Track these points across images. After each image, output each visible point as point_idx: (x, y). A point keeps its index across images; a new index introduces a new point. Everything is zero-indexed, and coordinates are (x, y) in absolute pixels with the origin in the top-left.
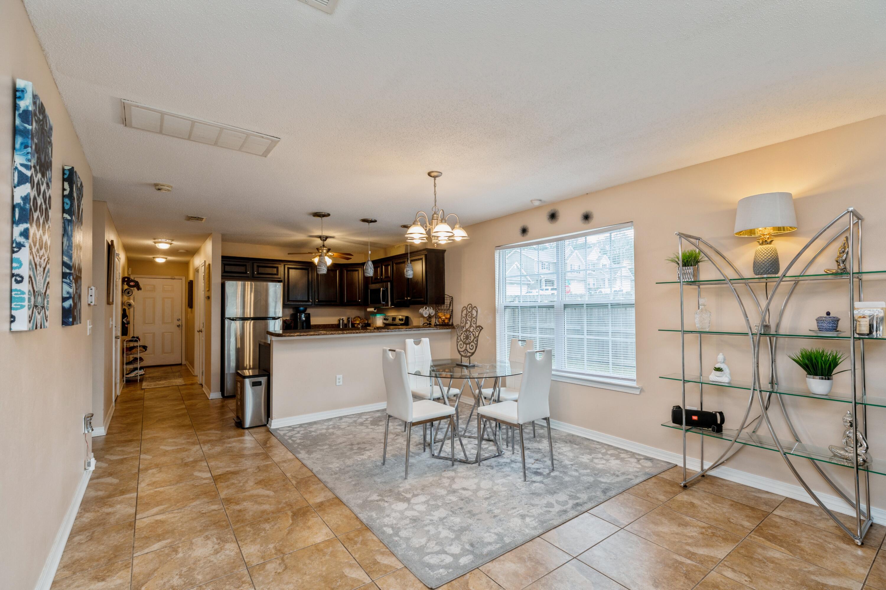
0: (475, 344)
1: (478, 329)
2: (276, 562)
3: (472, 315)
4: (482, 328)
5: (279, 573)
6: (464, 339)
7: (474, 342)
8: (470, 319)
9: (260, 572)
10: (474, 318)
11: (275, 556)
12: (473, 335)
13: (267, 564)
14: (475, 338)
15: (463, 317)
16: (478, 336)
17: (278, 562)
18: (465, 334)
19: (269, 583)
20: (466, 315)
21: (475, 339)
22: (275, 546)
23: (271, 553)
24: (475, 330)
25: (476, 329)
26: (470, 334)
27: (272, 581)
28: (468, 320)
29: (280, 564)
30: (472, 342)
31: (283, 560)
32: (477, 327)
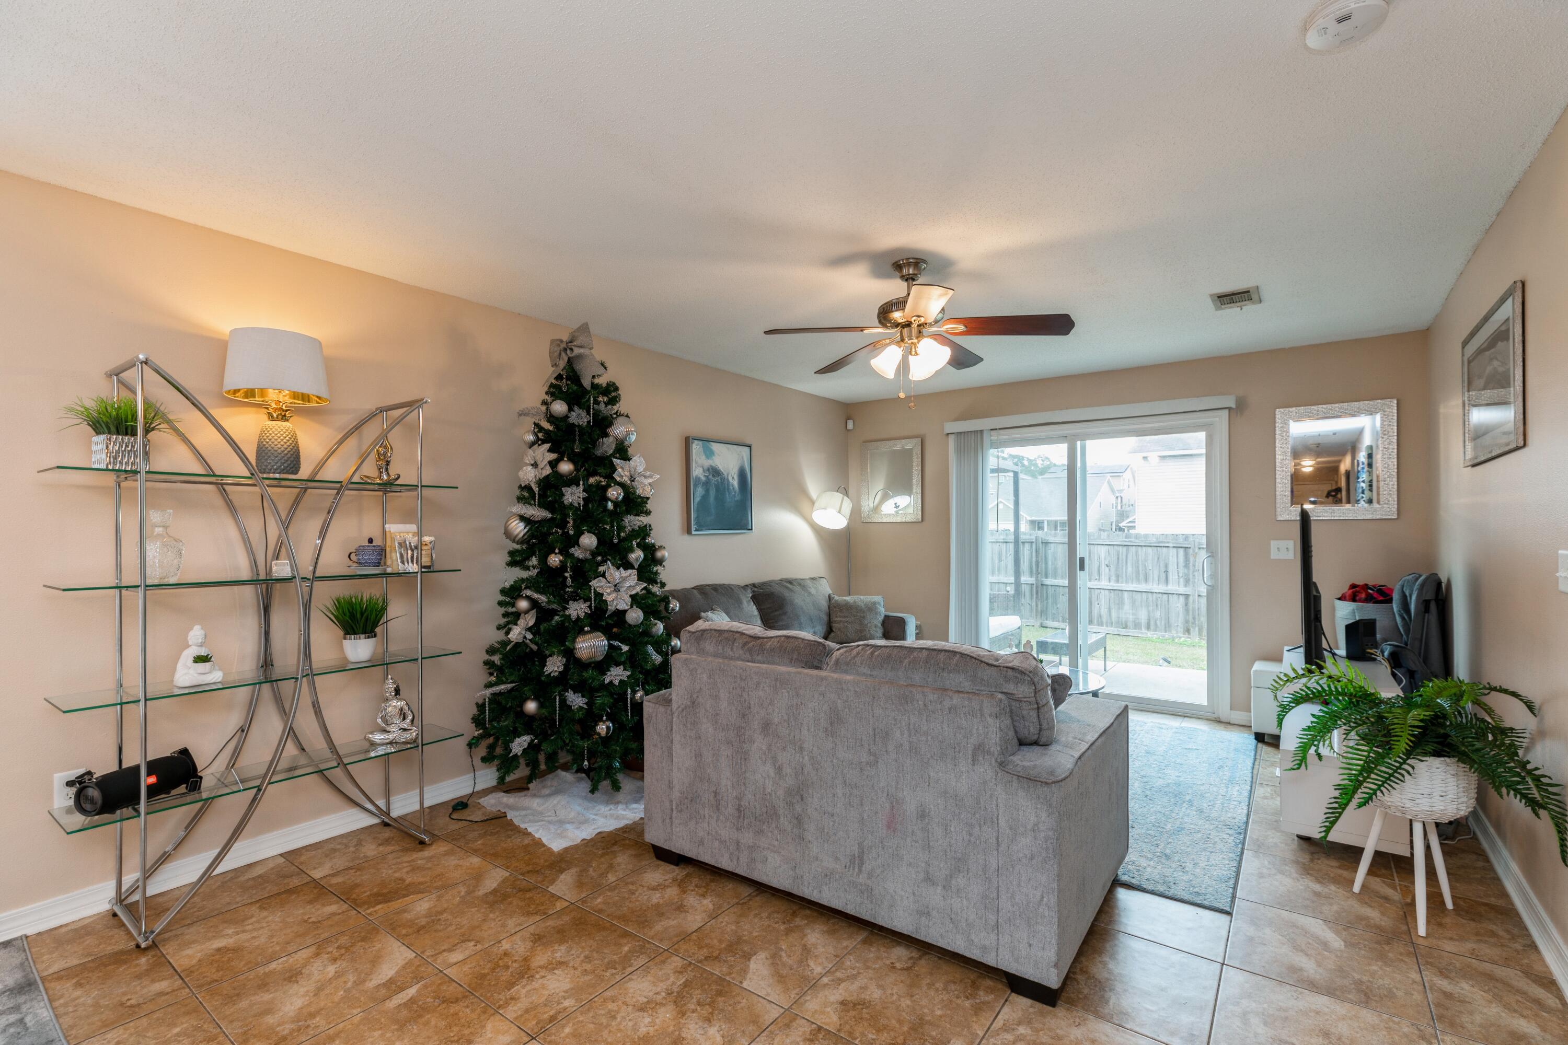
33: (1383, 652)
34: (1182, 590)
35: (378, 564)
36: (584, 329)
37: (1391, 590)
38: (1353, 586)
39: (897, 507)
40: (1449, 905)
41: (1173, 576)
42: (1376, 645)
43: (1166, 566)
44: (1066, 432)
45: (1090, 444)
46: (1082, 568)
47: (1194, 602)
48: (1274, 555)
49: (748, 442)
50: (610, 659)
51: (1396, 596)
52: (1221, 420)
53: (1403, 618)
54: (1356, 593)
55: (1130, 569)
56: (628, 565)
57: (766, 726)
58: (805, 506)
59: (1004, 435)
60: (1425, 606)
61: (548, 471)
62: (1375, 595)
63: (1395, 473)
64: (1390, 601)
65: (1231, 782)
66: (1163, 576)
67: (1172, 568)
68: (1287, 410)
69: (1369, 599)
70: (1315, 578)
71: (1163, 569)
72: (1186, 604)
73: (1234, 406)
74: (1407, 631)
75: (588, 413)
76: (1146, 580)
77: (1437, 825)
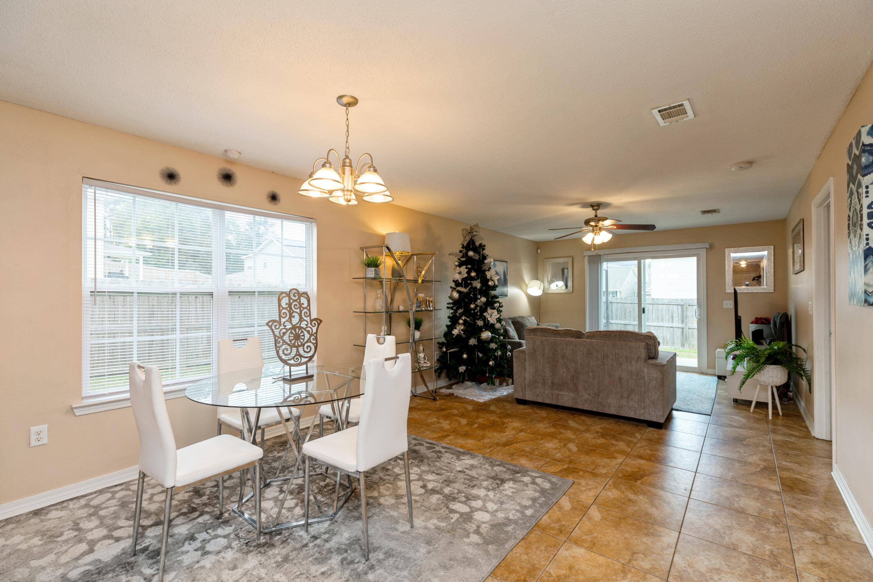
0: (313, 344)
1: (315, 323)
2: (637, 564)
3: (301, 304)
4: (321, 321)
5: (643, 554)
6: (290, 341)
7: (311, 342)
8: (298, 311)
9: (658, 567)
10: (304, 308)
11: (633, 570)
12: (308, 332)
13: (647, 569)
14: (311, 335)
15: (283, 308)
16: (316, 333)
17: (636, 563)
18: (292, 333)
19: (659, 554)
20: (290, 305)
21: (312, 337)
22: (623, 579)
23: (633, 577)
24: (309, 325)
25: (311, 324)
26: (302, 332)
27: (655, 553)
28: (294, 312)
29: (636, 560)
30: (307, 342)
31: (630, 561)
32: (311, 321)
33: (766, 342)
34: (680, 325)
35: (420, 307)
36: (477, 225)
37: (770, 319)
38: (756, 318)
39: (557, 286)
40: (781, 414)
41: (676, 319)
42: (763, 338)
43: (672, 314)
44: (636, 256)
45: (648, 261)
46: (644, 312)
47: (686, 332)
48: (725, 306)
49: (506, 260)
50: (492, 340)
51: (772, 322)
52: (703, 253)
53: (774, 330)
54: (757, 321)
55: (654, 316)
56: (494, 308)
57: (563, 356)
58: (524, 287)
59: (610, 257)
60: (782, 324)
61: (466, 275)
62: (765, 321)
63: (773, 274)
64: (769, 323)
65: (709, 389)
66: (671, 318)
67: (675, 315)
68: (730, 249)
69: (762, 323)
70: (739, 314)
71: (670, 315)
72: (682, 332)
73: (708, 247)
74: (775, 332)
75: (480, 255)
76: (662, 321)
77: (776, 387)
